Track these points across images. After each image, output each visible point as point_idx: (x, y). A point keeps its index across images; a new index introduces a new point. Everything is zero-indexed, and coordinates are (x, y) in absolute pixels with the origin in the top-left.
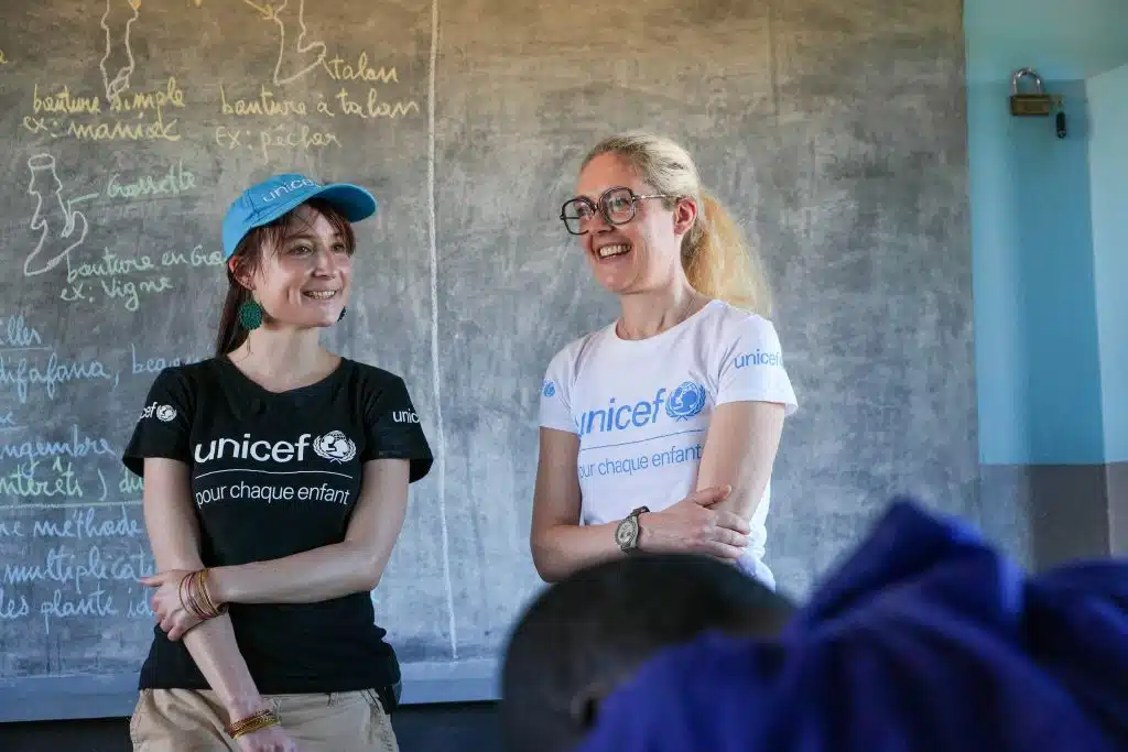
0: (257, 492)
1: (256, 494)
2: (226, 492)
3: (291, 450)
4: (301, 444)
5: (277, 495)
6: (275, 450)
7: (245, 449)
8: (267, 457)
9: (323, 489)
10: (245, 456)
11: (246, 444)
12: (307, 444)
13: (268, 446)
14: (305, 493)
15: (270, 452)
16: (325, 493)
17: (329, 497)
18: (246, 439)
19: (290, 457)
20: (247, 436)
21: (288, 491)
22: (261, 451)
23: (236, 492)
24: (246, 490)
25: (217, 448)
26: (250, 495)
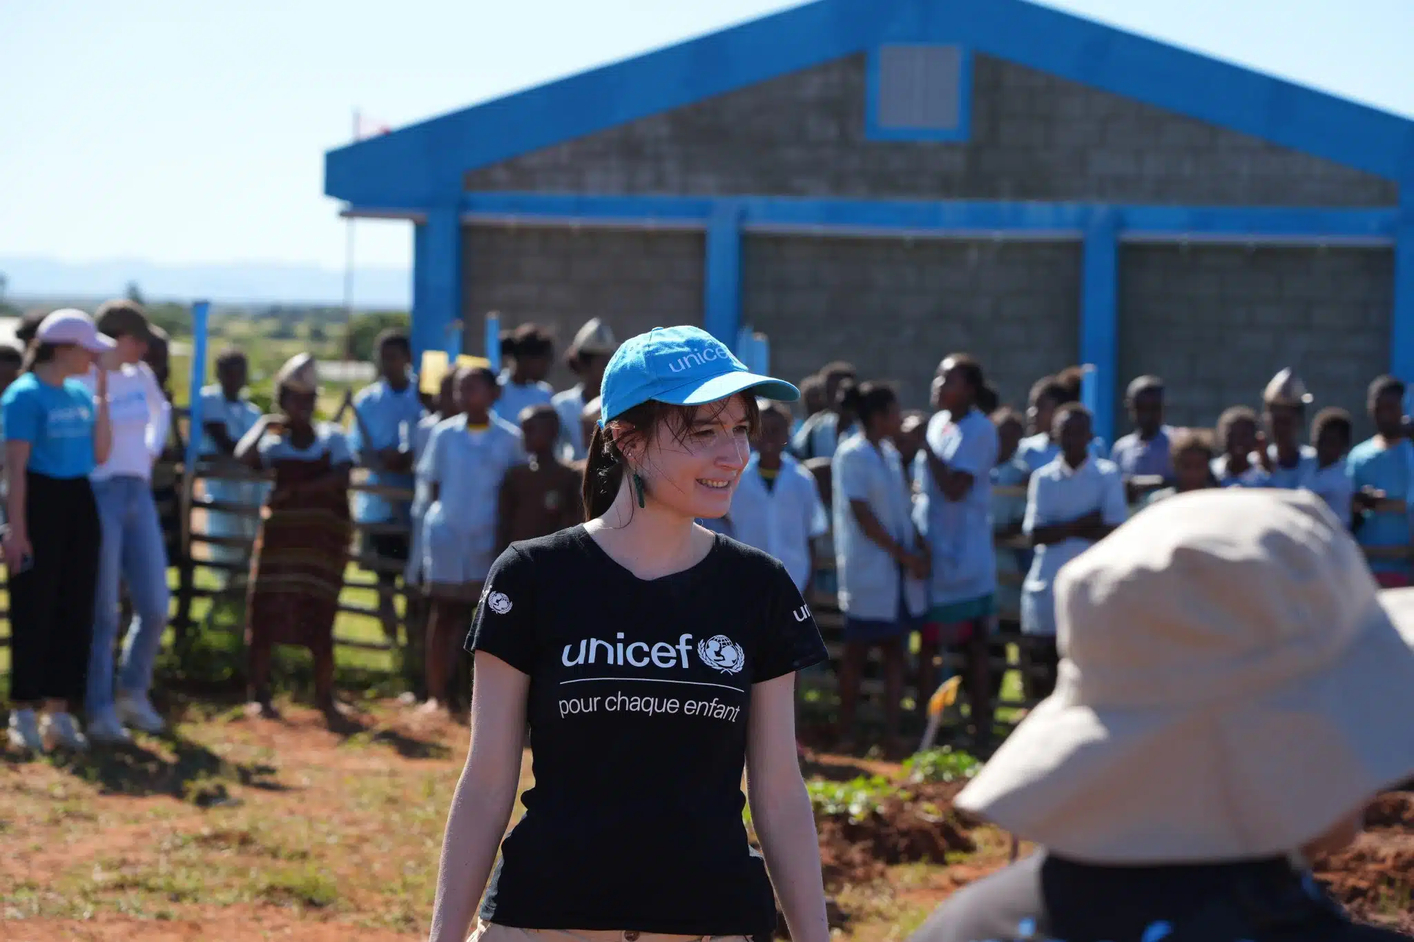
0: (637, 704)
1: (635, 707)
2: (601, 704)
3: (673, 653)
4: (683, 647)
5: (660, 707)
6: (655, 654)
7: (621, 654)
8: (646, 661)
9: (713, 704)
10: (620, 662)
11: (620, 646)
12: (690, 647)
13: (646, 648)
14: (692, 707)
15: (648, 654)
16: (715, 708)
17: (718, 714)
18: (620, 641)
19: (672, 663)
20: (621, 635)
21: (673, 703)
22: (639, 654)
23: (612, 704)
24: (623, 702)
25: (589, 649)
26: (630, 707)
